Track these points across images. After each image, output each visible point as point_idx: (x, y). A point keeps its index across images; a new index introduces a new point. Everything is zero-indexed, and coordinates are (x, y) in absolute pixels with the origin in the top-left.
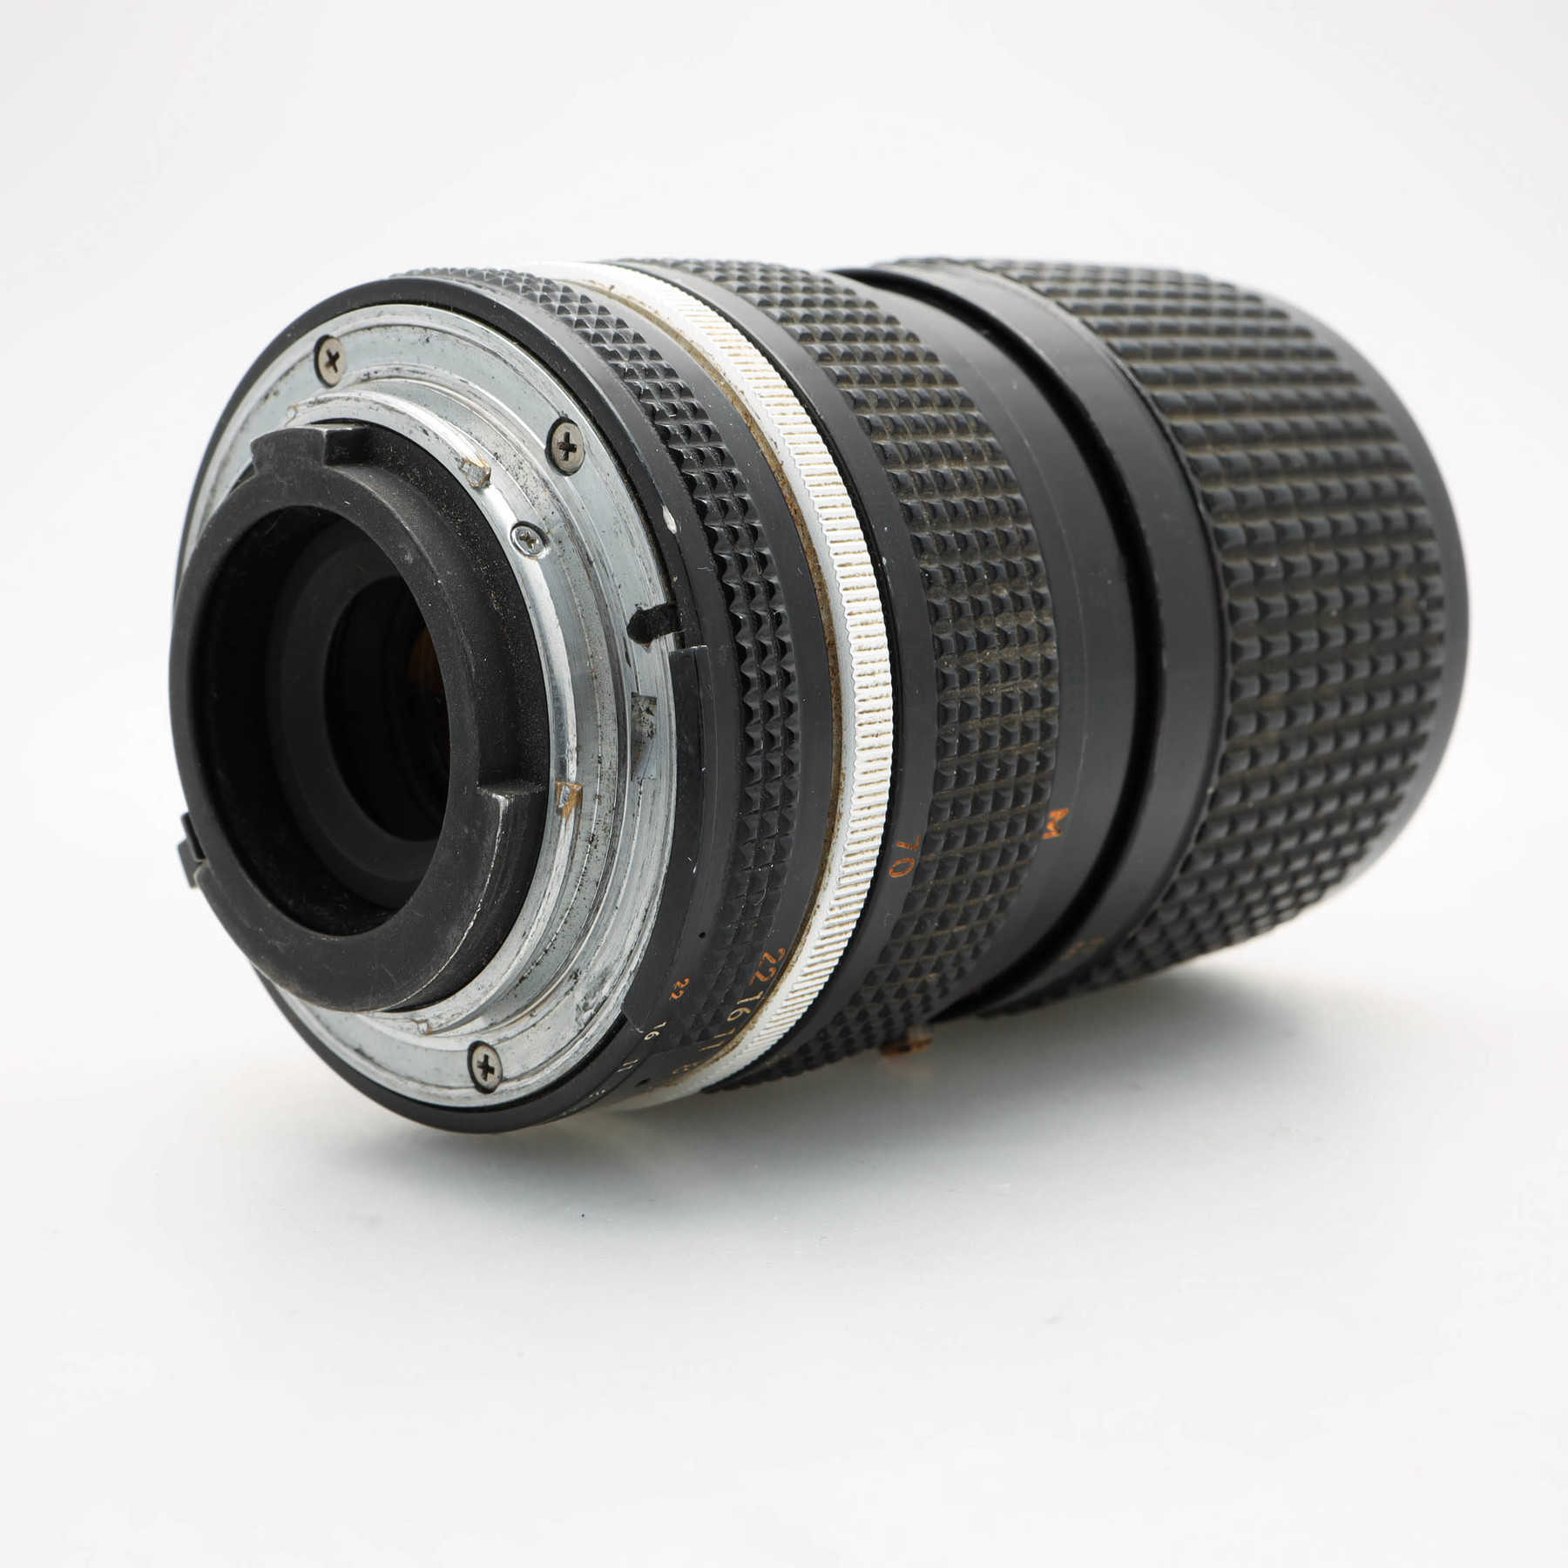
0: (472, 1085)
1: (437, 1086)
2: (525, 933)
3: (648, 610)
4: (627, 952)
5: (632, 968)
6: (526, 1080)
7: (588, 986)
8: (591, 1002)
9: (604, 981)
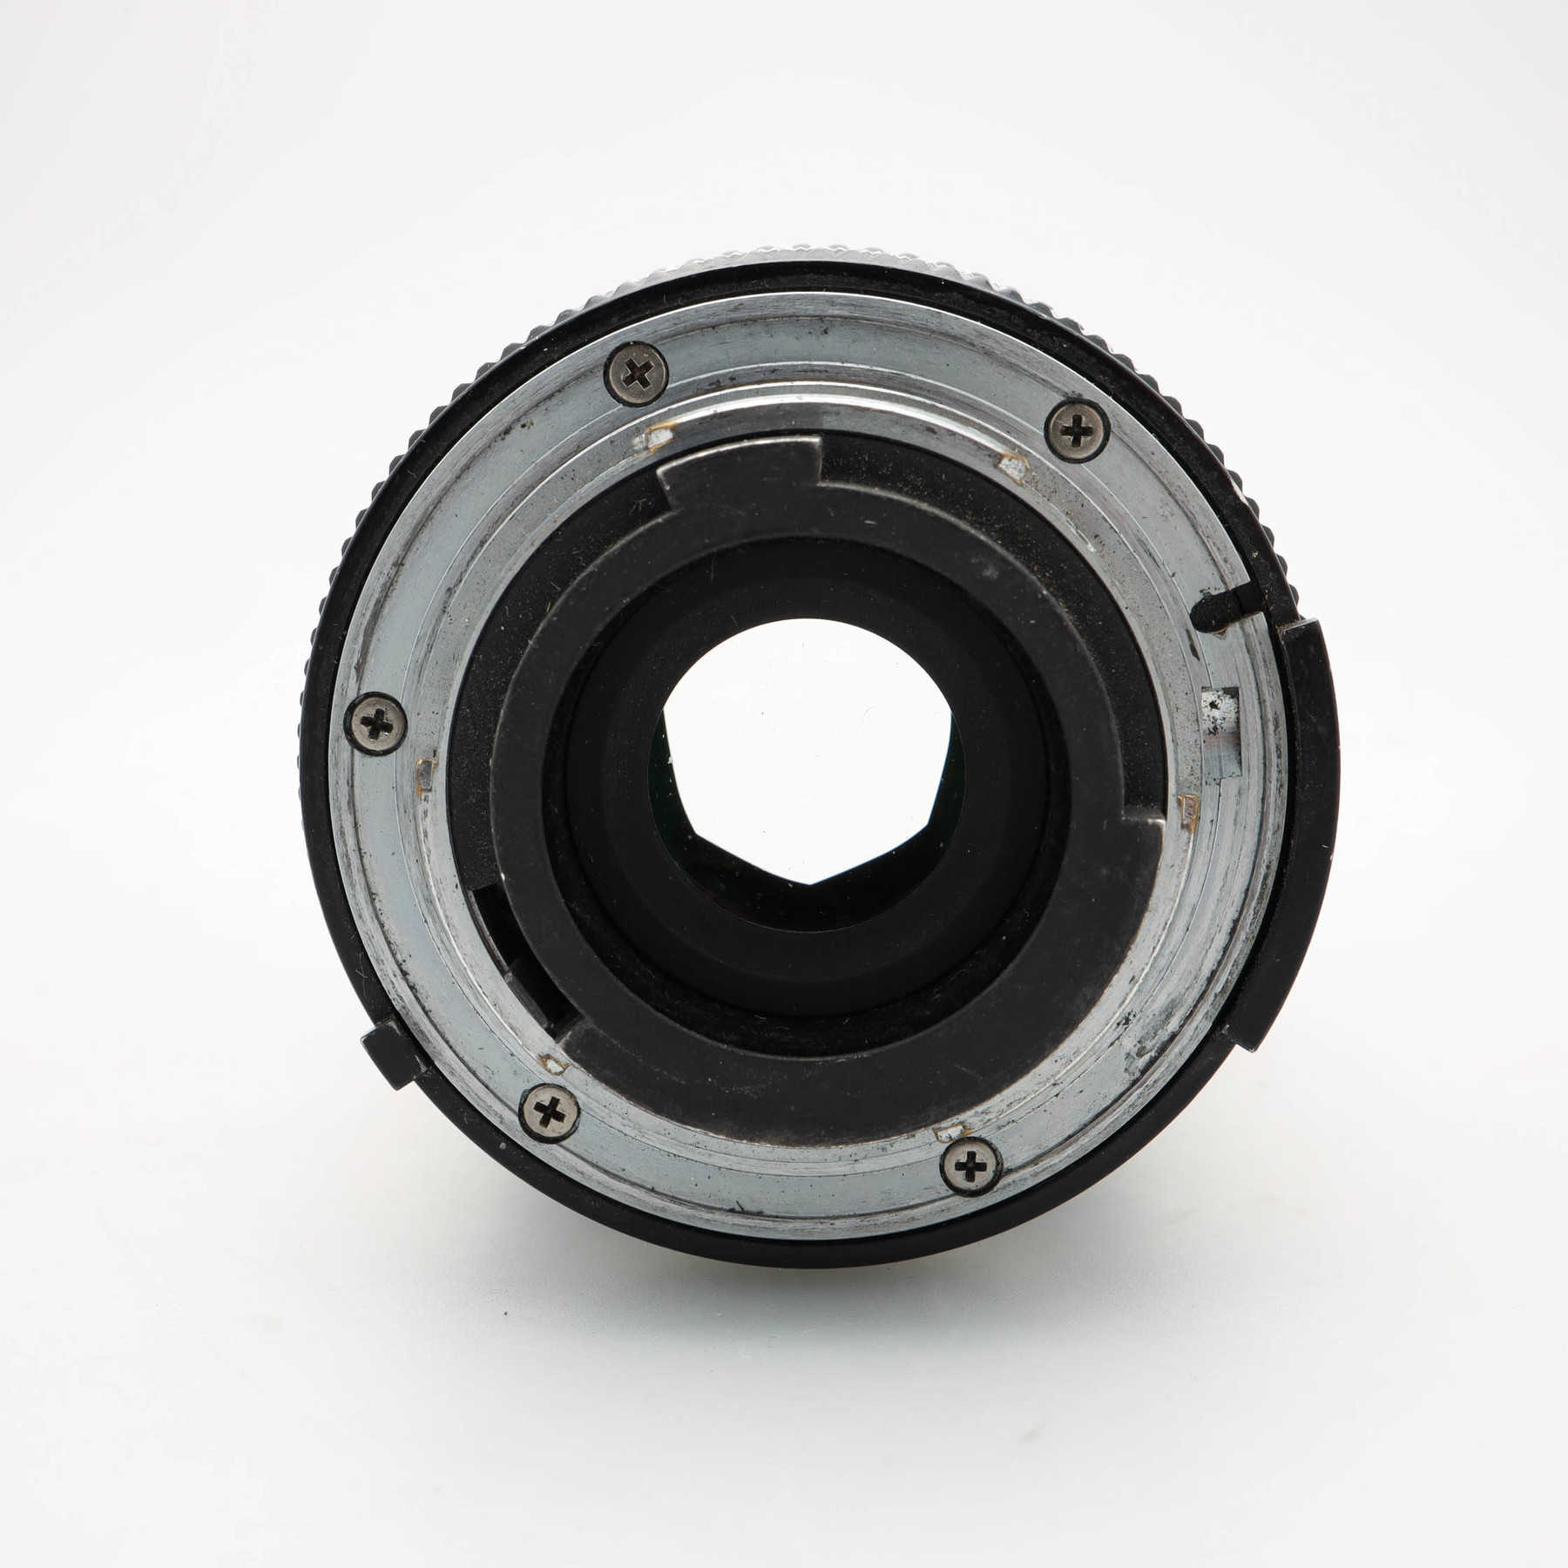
0: (951, 1192)
1: (889, 1212)
2: (1133, 978)
3: (1220, 595)
4: (1206, 973)
5: (1218, 988)
6: (1049, 1160)
7: (1143, 1028)
8: (1149, 1044)
9: (1169, 1015)
